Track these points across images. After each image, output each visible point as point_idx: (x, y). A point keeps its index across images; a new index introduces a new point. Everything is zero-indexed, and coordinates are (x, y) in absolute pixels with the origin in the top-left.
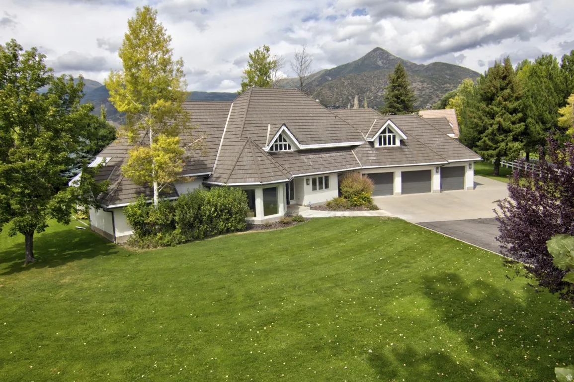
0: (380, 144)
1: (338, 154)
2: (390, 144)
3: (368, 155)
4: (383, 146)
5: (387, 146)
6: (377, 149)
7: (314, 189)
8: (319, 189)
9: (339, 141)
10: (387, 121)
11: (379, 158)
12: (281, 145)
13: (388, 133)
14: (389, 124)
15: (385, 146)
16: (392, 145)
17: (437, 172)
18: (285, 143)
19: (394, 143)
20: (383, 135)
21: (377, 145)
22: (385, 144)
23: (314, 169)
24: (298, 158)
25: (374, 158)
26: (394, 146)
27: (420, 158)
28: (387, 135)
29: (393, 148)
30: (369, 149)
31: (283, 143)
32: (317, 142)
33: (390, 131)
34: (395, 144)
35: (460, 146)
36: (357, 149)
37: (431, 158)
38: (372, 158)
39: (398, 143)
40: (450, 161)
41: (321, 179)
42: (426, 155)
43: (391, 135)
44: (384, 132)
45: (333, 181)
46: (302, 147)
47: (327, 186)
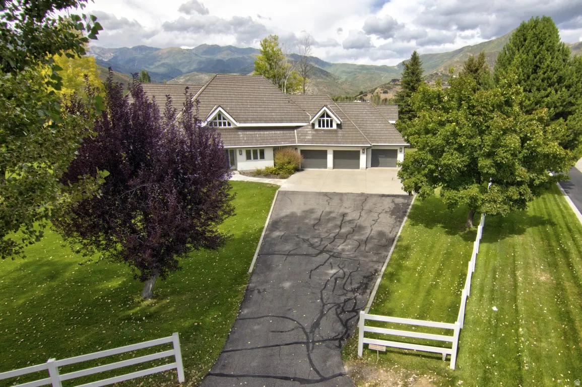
0: (320, 126)
1: (278, 132)
2: (327, 126)
3: (306, 134)
4: (322, 128)
5: (326, 128)
6: (317, 130)
7: (248, 158)
8: (253, 159)
9: (281, 121)
10: (323, 107)
11: (314, 137)
12: (220, 122)
13: (327, 117)
14: (325, 110)
15: (324, 128)
16: (329, 128)
17: (363, 153)
18: (224, 121)
19: (331, 126)
20: (322, 119)
21: (317, 127)
22: (324, 126)
23: (246, 143)
24: (235, 133)
25: (310, 138)
26: (331, 128)
27: (348, 141)
28: (325, 119)
29: (329, 130)
30: (310, 129)
31: (222, 121)
32: (256, 121)
33: (328, 116)
34: (333, 127)
35: (396, 132)
36: (299, 129)
37: (358, 140)
38: (309, 137)
39: (335, 127)
40: (372, 144)
41: (255, 152)
42: (354, 138)
43: (329, 119)
44: (323, 116)
45: (269, 154)
46: (239, 125)
47: (262, 157)
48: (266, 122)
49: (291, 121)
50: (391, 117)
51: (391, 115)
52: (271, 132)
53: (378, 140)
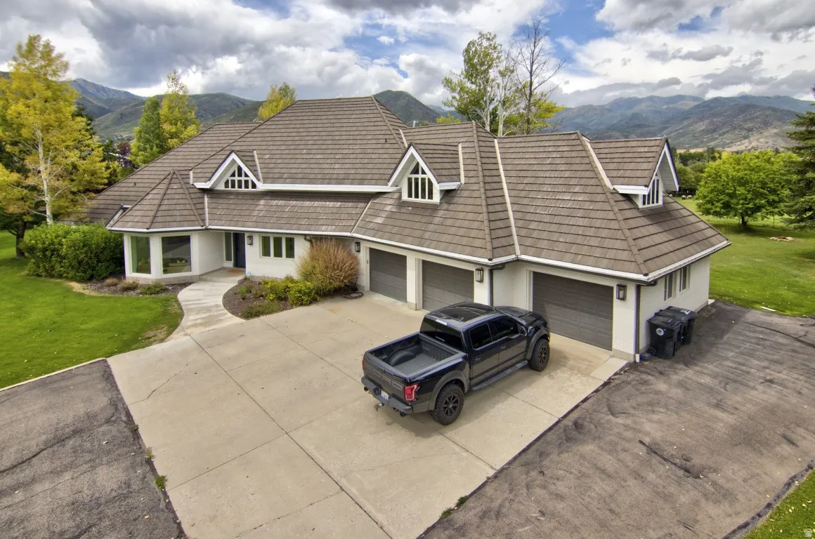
0: (410, 195)
1: (331, 204)
2: (424, 196)
4: (414, 199)
5: (420, 200)
6: (405, 204)
7: (266, 253)
8: (275, 256)
10: (410, 147)
12: (240, 182)
13: (422, 173)
15: (417, 200)
16: (426, 200)
17: (482, 278)
18: (246, 178)
19: (431, 197)
21: (405, 196)
24: (255, 202)
26: (430, 201)
28: (420, 176)
29: (424, 207)
30: (394, 202)
31: (243, 178)
32: (294, 181)
34: (432, 199)
38: (377, 221)
39: (437, 198)
41: (278, 241)
43: (426, 178)
44: (416, 170)
45: (301, 248)
46: (261, 187)
47: (290, 254)
48: (311, 181)
49: (362, 182)
50: (628, 174)
51: (632, 166)
52: (316, 204)
53: (544, 244)
